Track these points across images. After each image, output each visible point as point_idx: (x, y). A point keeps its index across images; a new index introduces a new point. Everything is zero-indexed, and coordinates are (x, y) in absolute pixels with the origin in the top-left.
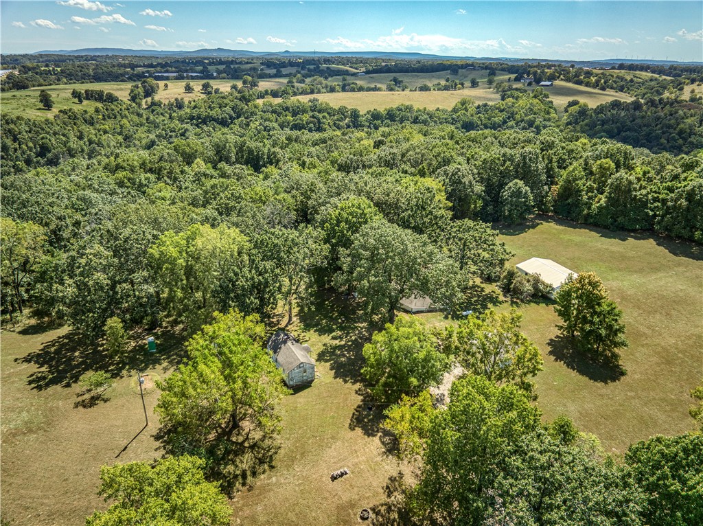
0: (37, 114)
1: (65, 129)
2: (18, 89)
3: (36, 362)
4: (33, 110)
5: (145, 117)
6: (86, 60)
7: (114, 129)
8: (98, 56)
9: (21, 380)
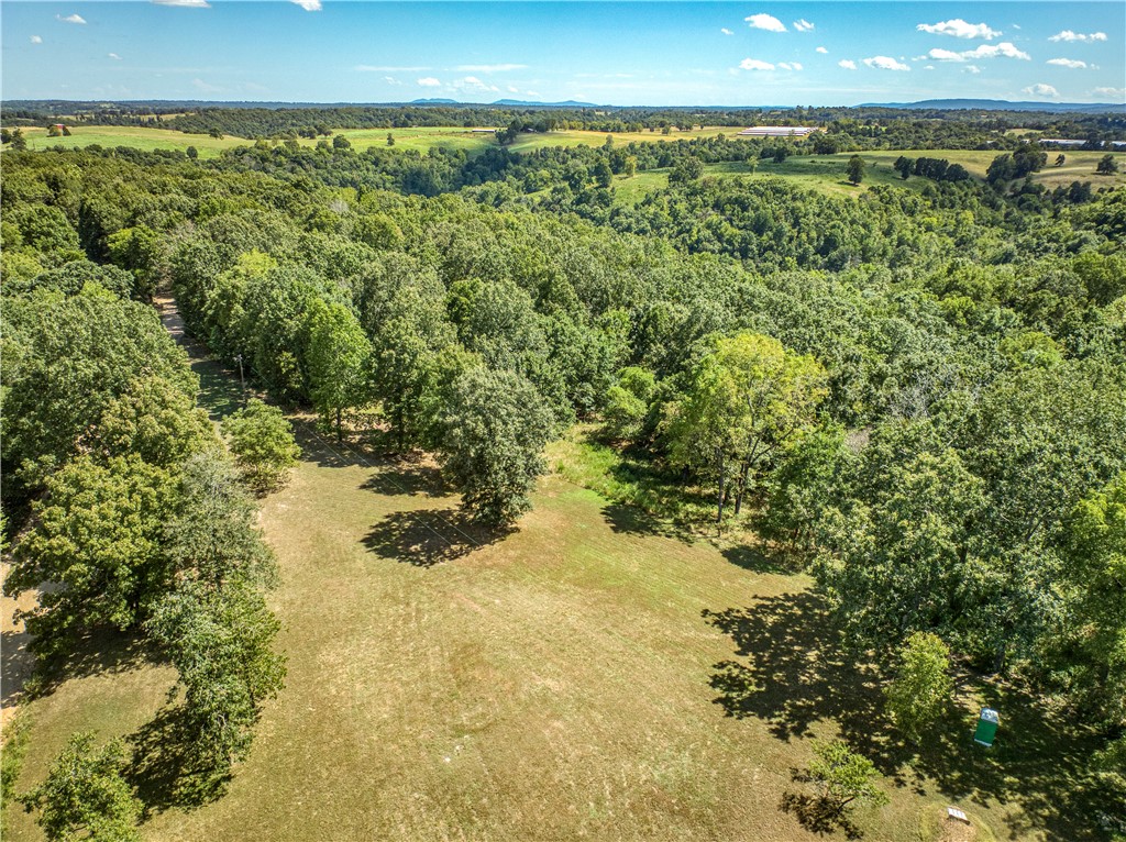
0: (837, 190)
1: (869, 216)
2: (819, 153)
3: (737, 638)
4: (833, 184)
5: (1004, 212)
6: (927, 116)
7: (945, 225)
8: (949, 111)
9: (701, 664)
